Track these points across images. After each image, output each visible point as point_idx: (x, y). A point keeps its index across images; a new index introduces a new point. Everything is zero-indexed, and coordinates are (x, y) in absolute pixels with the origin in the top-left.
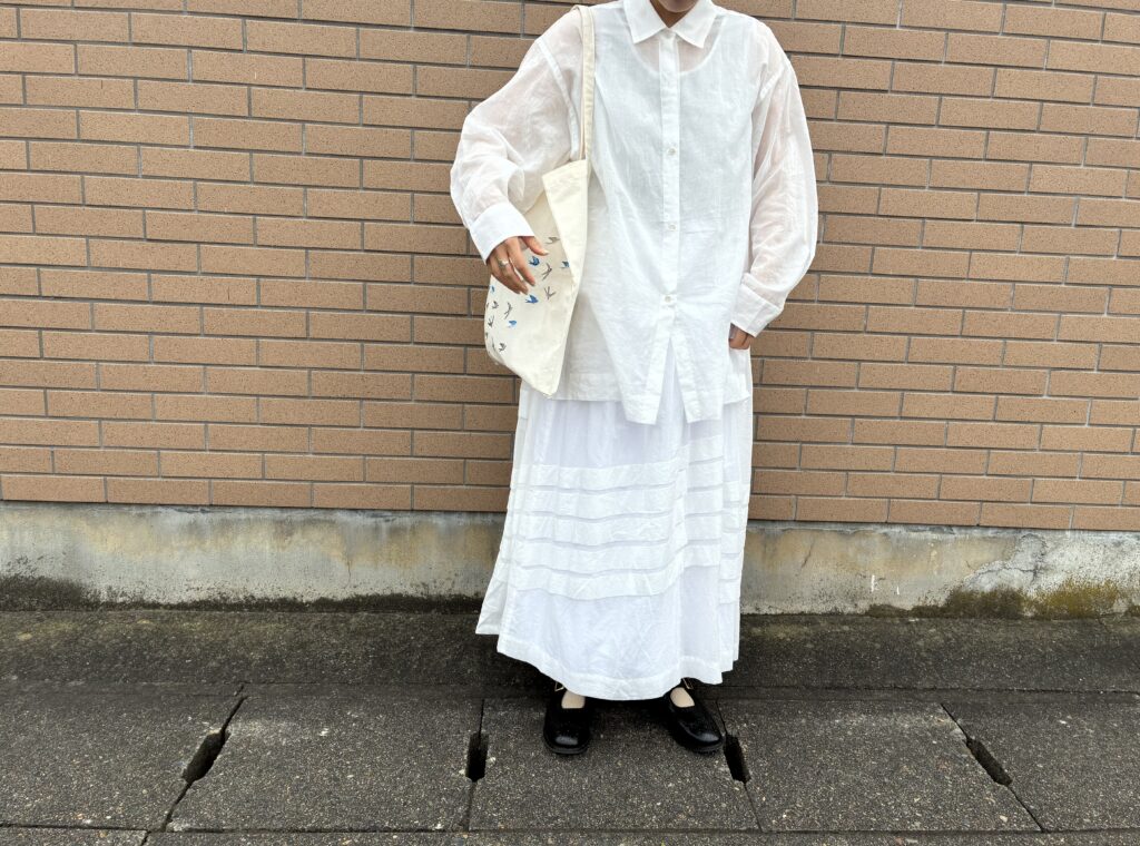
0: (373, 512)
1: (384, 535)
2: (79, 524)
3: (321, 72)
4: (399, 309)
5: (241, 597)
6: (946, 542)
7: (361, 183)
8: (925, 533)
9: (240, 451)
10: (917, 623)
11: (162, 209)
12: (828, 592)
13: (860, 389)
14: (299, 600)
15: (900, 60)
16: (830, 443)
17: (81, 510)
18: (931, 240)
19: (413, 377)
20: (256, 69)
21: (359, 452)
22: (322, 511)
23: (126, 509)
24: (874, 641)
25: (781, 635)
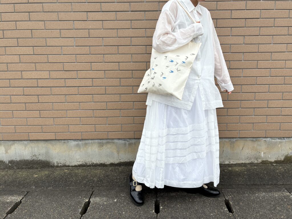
0: (124, 139)
1: (127, 145)
2: (49, 145)
3: (107, 24)
4: (129, 85)
5: (90, 163)
6: (283, 142)
7: (118, 52)
8: (276, 140)
9: (89, 125)
10: (276, 165)
11: (68, 63)
12: (250, 157)
13: (255, 100)
14: (105, 164)
15: (262, 9)
16: (248, 116)
17: (49, 142)
18: (274, 58)
19: (133, 103)
20: (90, 25)
21: (120, 123)
22: (111, 140)
23: (61, 141)
24: (264, 171)
25: (237, 170)
